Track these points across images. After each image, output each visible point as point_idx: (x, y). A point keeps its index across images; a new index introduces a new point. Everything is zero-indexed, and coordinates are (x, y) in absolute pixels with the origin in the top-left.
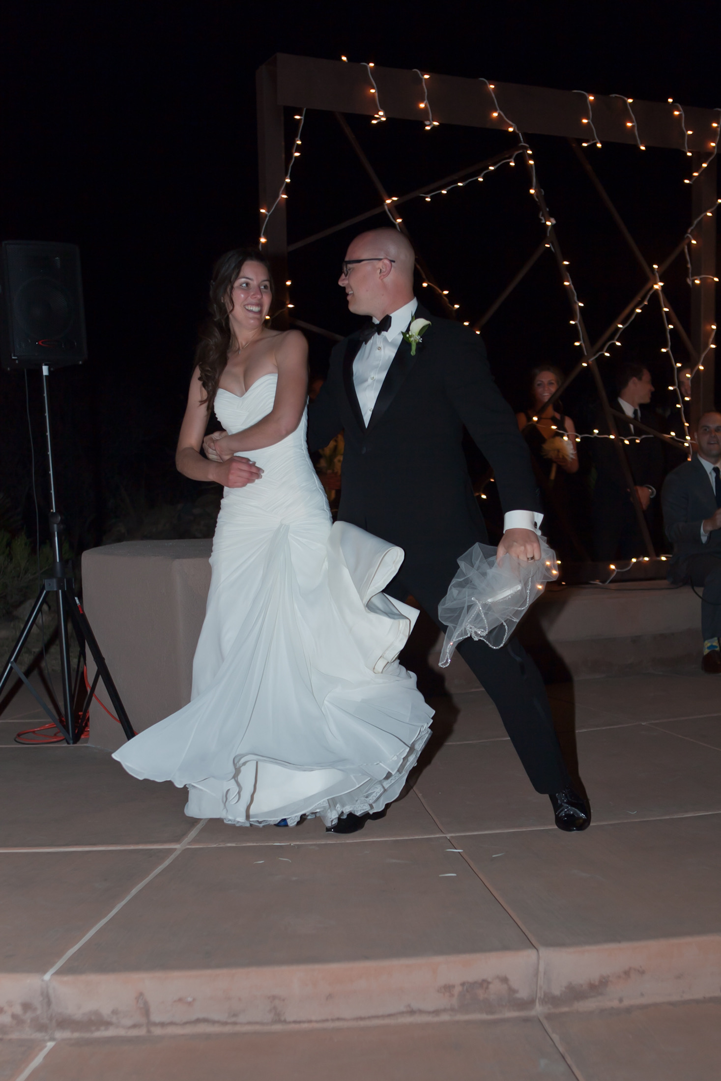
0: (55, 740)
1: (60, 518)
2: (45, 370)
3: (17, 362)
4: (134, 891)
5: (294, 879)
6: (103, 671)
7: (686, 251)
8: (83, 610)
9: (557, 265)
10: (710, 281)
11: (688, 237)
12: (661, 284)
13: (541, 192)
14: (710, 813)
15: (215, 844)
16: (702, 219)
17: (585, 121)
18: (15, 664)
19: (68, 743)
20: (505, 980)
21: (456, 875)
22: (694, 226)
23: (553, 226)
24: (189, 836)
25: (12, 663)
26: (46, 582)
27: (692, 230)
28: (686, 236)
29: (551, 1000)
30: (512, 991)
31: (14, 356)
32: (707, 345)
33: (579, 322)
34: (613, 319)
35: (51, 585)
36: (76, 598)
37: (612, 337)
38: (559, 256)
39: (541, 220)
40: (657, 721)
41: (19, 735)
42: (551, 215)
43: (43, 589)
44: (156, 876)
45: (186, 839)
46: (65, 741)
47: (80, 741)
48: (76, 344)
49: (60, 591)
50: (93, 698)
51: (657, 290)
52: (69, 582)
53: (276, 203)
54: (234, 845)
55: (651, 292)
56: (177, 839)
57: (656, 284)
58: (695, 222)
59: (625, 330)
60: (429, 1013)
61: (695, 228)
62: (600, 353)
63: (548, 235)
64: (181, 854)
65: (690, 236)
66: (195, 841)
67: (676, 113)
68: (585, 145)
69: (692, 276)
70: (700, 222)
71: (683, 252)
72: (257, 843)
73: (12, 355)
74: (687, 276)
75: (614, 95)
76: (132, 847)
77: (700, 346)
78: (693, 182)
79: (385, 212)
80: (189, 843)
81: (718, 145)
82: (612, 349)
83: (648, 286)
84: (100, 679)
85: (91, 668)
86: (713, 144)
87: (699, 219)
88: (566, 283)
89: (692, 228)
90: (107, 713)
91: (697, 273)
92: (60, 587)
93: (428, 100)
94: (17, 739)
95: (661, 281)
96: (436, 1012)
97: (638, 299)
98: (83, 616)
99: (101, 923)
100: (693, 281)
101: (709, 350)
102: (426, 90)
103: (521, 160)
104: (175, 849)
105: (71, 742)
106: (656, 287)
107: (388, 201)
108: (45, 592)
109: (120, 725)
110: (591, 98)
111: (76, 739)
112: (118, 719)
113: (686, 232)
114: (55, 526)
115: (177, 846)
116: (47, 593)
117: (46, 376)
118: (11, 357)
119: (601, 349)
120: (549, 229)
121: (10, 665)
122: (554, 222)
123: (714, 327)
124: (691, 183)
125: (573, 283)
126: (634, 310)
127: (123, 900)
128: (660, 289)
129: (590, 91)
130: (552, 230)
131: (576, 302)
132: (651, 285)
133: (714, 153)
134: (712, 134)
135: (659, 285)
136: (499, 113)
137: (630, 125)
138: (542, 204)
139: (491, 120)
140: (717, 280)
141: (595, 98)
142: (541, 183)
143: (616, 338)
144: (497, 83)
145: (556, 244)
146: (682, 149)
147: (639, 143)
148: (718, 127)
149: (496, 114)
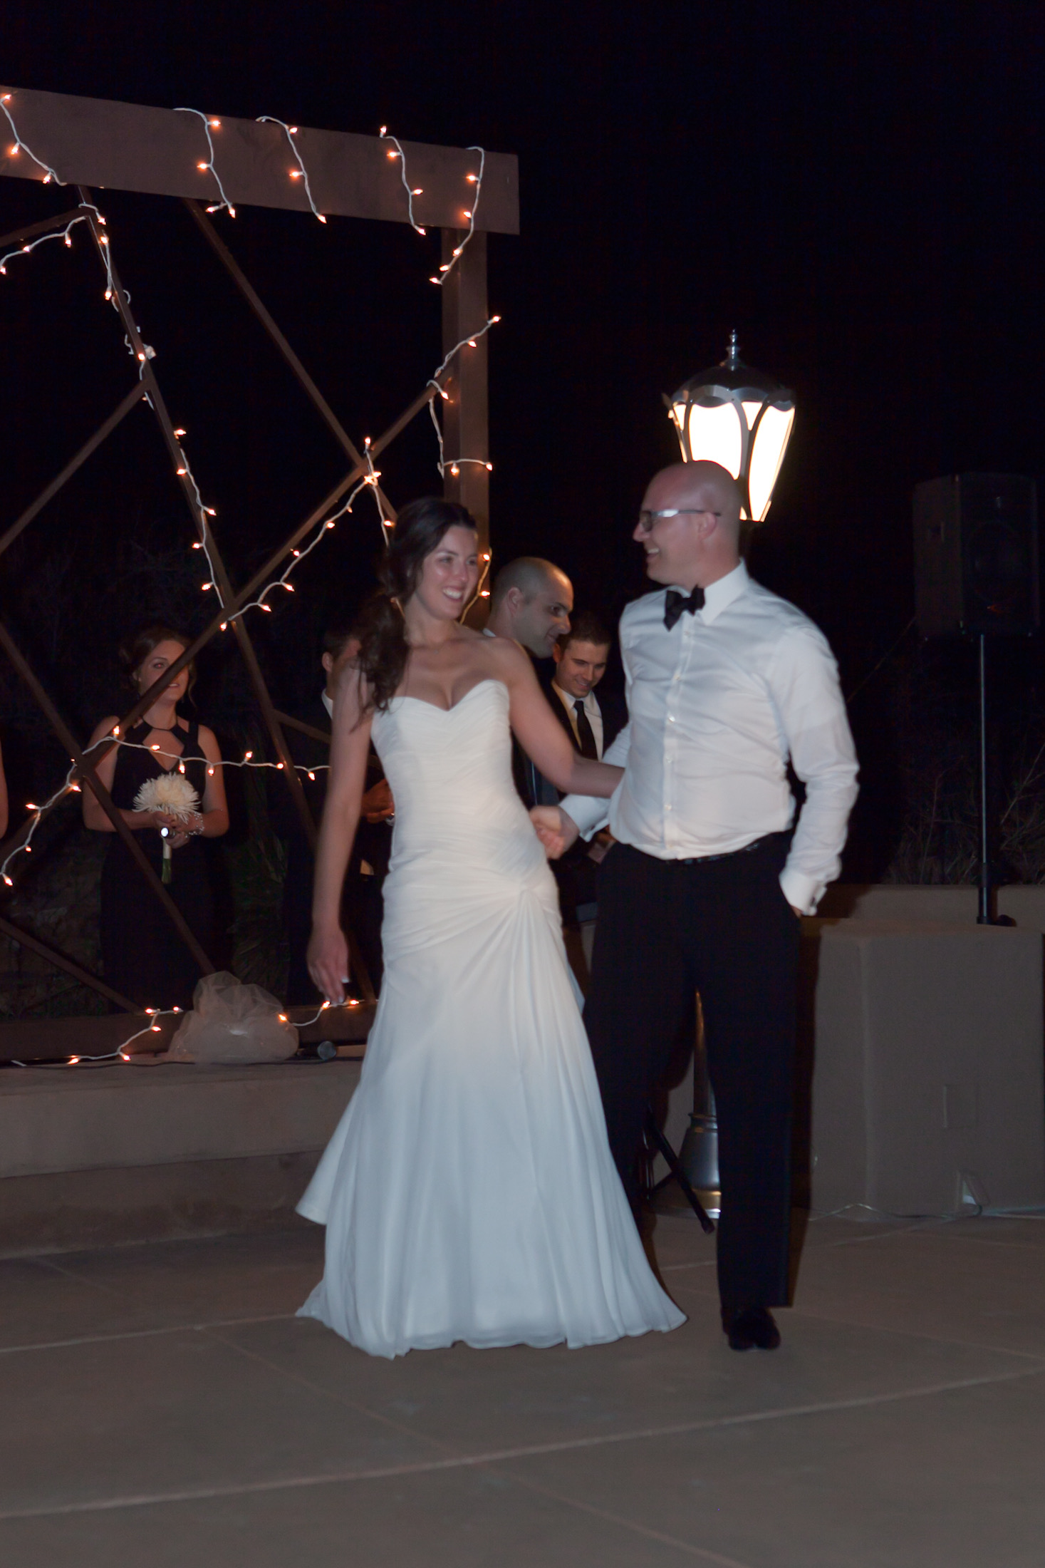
7: (432, 412)
9: (161, 436)
10: (479, 469)
11: (432, 384)
12: (378, 474)
13: (124, 296)
16: (458, 352)
17: (203, 166)
22: (445, 364)
23: (151, 362)
27: (440, 374)
28: (428, 384)
33: (210, 545)
34: (280, 540)
37: (276, 575)
38: (166, 418)
39: (126, 349)
42: (146, 339)
51: (369, 484)
55: (358, 490)
57: (367, 474)
58: (447, 359)
59: (304, 561)
61: (446, 368)
62: (252, 605)
63: (142, 378)
65: (435, 383)
67: (392, 155)
68: (211, 210)
69: (446, 460)
70: (454, 359)
71: (423, 415)
75: (264, 119)
78: (444, 282)
81: (476, 216)
82: (277, 597)
83: (352, 479)
86: (468, 214)
87: (453, 353)
88: (181, 472)
89: (442, 368)
91: (453, 454)
95: (376, 470)
97: (333, 499)
100: (448, 469)
106: (368, 480)
110: (216, 123)
113: (428, 377)
119: (254, 597)
120: (143, 367)
122: (153, 354)
123: (487, 556)
124: (441, 283)
125: (192, 471)
126: (320, 523)
128: (375, 483)
129: (211, 111)
130: (150, 369)
131: (200, 508)
132: (357, 477)
133: (472, 230)
134: (466, 195)
135: (372, 478)
136: (21, 149)
137: (295, 174)
138: (128, 318)
139: (8, 161)
140: (490, 467)
141: (222, 124)
142: (124, 280)
143: (285, 575)
144: (16, 91)
145: (157, 394)
146: (404, 220)
147: (314, 209)
148: (476, 182)
149: (14, 150)
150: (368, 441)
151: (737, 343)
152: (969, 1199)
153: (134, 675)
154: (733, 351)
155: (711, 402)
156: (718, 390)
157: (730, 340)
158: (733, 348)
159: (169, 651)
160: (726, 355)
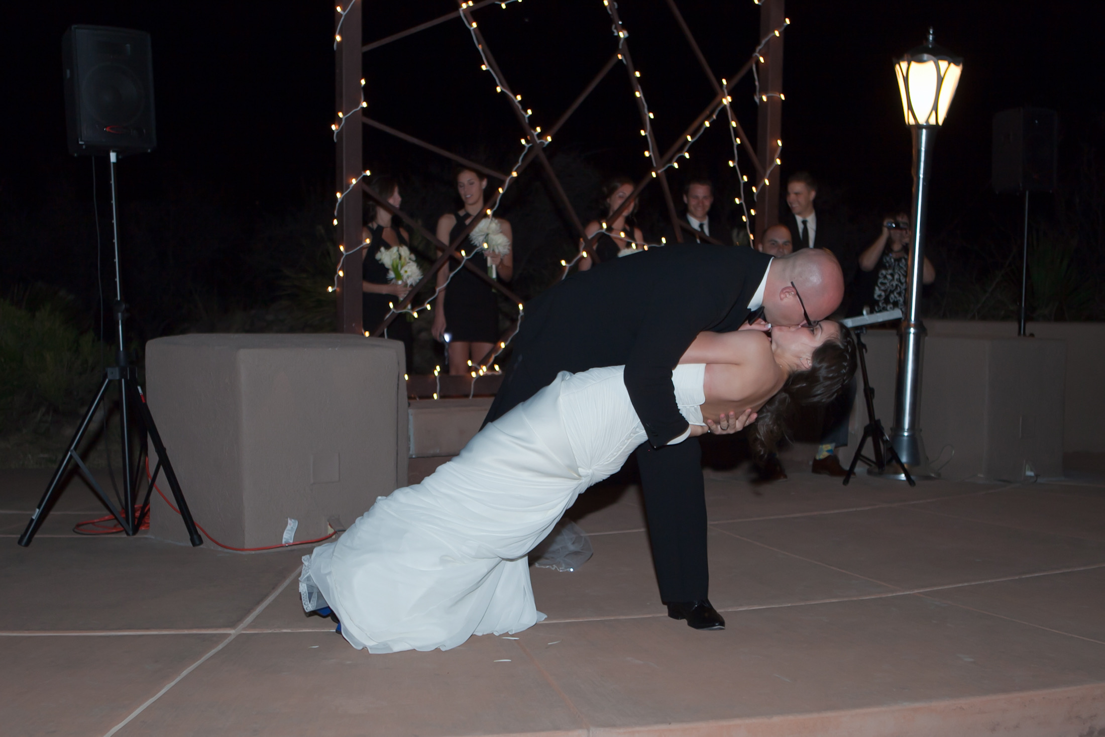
0: (114, 531)
1: (124, 306)
2: (113, 157)
3: (84, 147)
4: (185, 673)
5: (349, 662)
6: (164, 461)
7: (754, 69)
8: (145, 400)
9: (628, 76)
10: (776, 98)
11: (756, 56)
12: (730, 99)
13: (614, 5)
14: (764, 607)
15: (271, 630)
16: (770, 37)
18: (74, 452)
19: (128, 534)
21: (510, 660)
23: (625, 37)
24: (244, 622)
25: (72, 451)
26: (109, 370)
27: (760, 50)
28: (754, 54)
31: (81, 141)
32: (773, 160)
33: (649, 134)
34: (683, 131)
35: (113, 374)
36: (139, 388)
37: (681, 149)
38: (631, 67)
39: (613, 33)
40: (716, 523)
41: (78, 526)
42: (623, 27)
43: (105, 377)
44: (208, 659)
45: (242, 625)
46: (124, 532)
47: (139, 532)
48: (144, 131)
49: (123, 380)
50: (154, 489)
51: (725, 104)
52: (132, 372)
53: (352, 3)
54: (289, 631)
55: (719, 108)
56: (233, 624)
57: (724, 98)
58: (764, 42)
59: (694, 144)
61: (763, 46)
62: (669, 165)
63: (620, 47)
64: (234, 639)
65: (758, 55)
66: (251, 626)
69: (759, 93)
70: (767, 43)
71: (751, 70)
72: (312, 629)
73: (79, 139)
74: (755, 93)
76: (186, 632)
77: (767, 161)
78: (762, 3)
79: (460, 17)
80: (244, 629)
82: (681, 160)
83: (717, 100)
84: (161, 469)
85: (153, 458)
87: (766, 39)
88: (637, 94)
89: (761, 46)
90: (167, 504)
91: (764, 91)
92: (123, 375)
94: (76, 530)
95: (729, 96)
97: (707, 112)
98: (146, 405)
99: (148, 701)
100: (761, 99)
101: (775, 167)
104: (230, 634)
105: (131, 533)
106: (724, 102)
107: (464, 6)
108: (107, 381)
109: (180, 516)
111: (136, 530)
112: (178, 510)
113: (754, 51)
114: (120, 315)
115: (232, 632)
116: (110, 382)
117: (114, 163)
118: (78, 142)
119: (670, 161)
120: (621, 42)
121: (69, 453)
122: (627, 35)
123: (780, 143)
124: (760, 4)
125: (644, 94)
126: (703, 123)
127: (173, 681)
128: (728, 104)
130: (625, 42)
131: (646, 114)
132: (720, 100)
135: (727, 100)
138: (615, 16)
140: (783, 97)
143: (685, 150)
145: (628, 55)
150: (725, 81)
151: (933, 34)
152: (1030, 473)
153: (608, 200)
154: (931, 38)
155: (920, 61)
156: (926, 56)
157: (929, 32)
158: (931, 36)
159: (626, 190)
160: (927, 39)
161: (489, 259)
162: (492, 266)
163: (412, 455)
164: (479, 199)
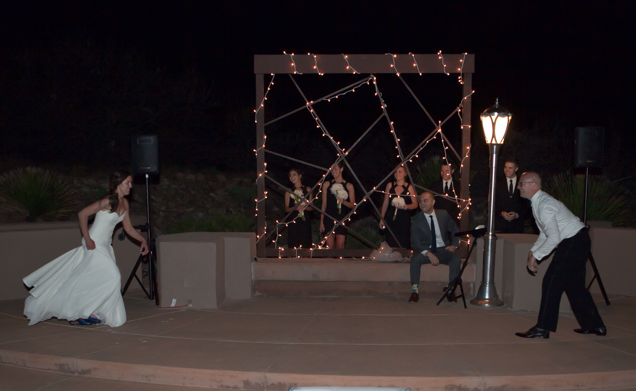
2: (147, 176)
7: (459, 114)
9: (388, 124)
10: (468, 127)
11: (457, 108)
13: (380, 94)
16: (463, 100)
17: (392, 66)
20: (68, 365)
23: (385, 108)
29: (79, 372)
30: (70, 368)
32: (465, 156)
33: (399, 147)
37: (415, 154)
38: (389, 120)
53: (260, 107)
55: (436, 134)
57: (439, 129)
58: (461, 102)
60: (54, 370)
62: (408, 161)
63: (383, 112)
67: (440, 58)
74: (461, 125)
75: (407, 54)
79: (307, 107)
81: (462, 70)
82: (414, 159)
86: (460, 70)
88: (392, 131)
89: (461, 104)
93: (317, 65)
95: (441, 129)
96: (55, 371)
97: (431, 135)
101: (466, 158)
102: (316, 62)
103: (371, 81)
106: (439, 131)
107: (308, 104)
117: (148, 178)
119: (409, 159)
123: (468, 148)
125: (395, 131)
126: (426, 141)
128: (441, 132)
129: (394, 53)
130: (385, 110)
131: (396, 139)
132: (436, 131)
133: (461, 73)
134: (460, 65)
136: (349, 67)
137: (414, 65)
138: (381, 99)
139: (347, 70)
140: (470, 127)
141: (396, 55)
142: (380, 91)
143: (417, 154)
144: (349, 55)
146: (443, 72)
147: (419, 72)
148: (463, 62)
149: (348, 68)
150: (440, 122)
157: (496, 100)
158: (497, 102)
160: (495, 104)
161: (338, 201)
162: (339, 203)
163: (253, 280)
164: (339, 175)
